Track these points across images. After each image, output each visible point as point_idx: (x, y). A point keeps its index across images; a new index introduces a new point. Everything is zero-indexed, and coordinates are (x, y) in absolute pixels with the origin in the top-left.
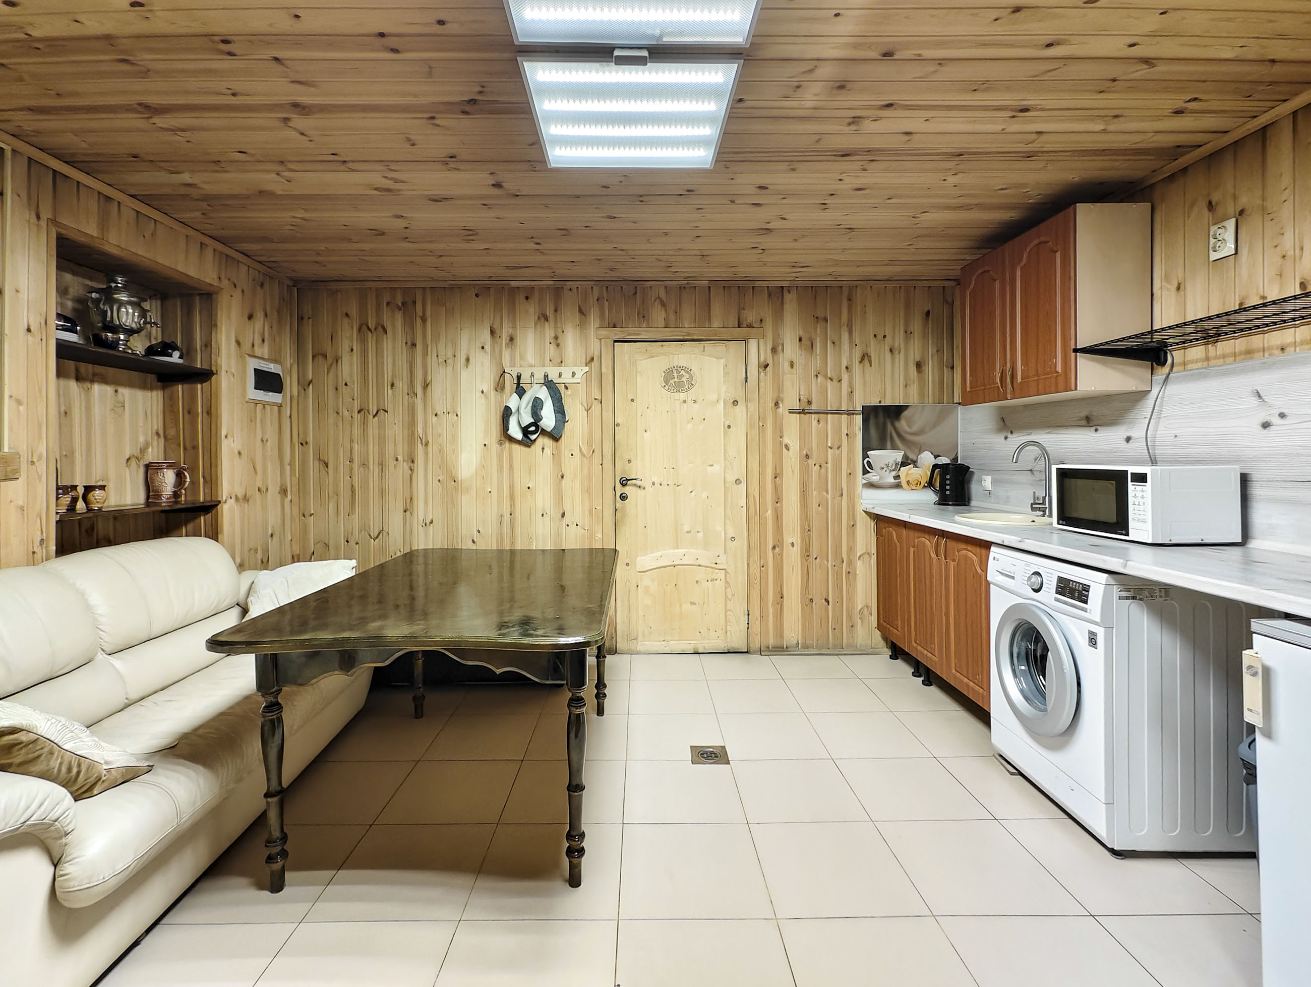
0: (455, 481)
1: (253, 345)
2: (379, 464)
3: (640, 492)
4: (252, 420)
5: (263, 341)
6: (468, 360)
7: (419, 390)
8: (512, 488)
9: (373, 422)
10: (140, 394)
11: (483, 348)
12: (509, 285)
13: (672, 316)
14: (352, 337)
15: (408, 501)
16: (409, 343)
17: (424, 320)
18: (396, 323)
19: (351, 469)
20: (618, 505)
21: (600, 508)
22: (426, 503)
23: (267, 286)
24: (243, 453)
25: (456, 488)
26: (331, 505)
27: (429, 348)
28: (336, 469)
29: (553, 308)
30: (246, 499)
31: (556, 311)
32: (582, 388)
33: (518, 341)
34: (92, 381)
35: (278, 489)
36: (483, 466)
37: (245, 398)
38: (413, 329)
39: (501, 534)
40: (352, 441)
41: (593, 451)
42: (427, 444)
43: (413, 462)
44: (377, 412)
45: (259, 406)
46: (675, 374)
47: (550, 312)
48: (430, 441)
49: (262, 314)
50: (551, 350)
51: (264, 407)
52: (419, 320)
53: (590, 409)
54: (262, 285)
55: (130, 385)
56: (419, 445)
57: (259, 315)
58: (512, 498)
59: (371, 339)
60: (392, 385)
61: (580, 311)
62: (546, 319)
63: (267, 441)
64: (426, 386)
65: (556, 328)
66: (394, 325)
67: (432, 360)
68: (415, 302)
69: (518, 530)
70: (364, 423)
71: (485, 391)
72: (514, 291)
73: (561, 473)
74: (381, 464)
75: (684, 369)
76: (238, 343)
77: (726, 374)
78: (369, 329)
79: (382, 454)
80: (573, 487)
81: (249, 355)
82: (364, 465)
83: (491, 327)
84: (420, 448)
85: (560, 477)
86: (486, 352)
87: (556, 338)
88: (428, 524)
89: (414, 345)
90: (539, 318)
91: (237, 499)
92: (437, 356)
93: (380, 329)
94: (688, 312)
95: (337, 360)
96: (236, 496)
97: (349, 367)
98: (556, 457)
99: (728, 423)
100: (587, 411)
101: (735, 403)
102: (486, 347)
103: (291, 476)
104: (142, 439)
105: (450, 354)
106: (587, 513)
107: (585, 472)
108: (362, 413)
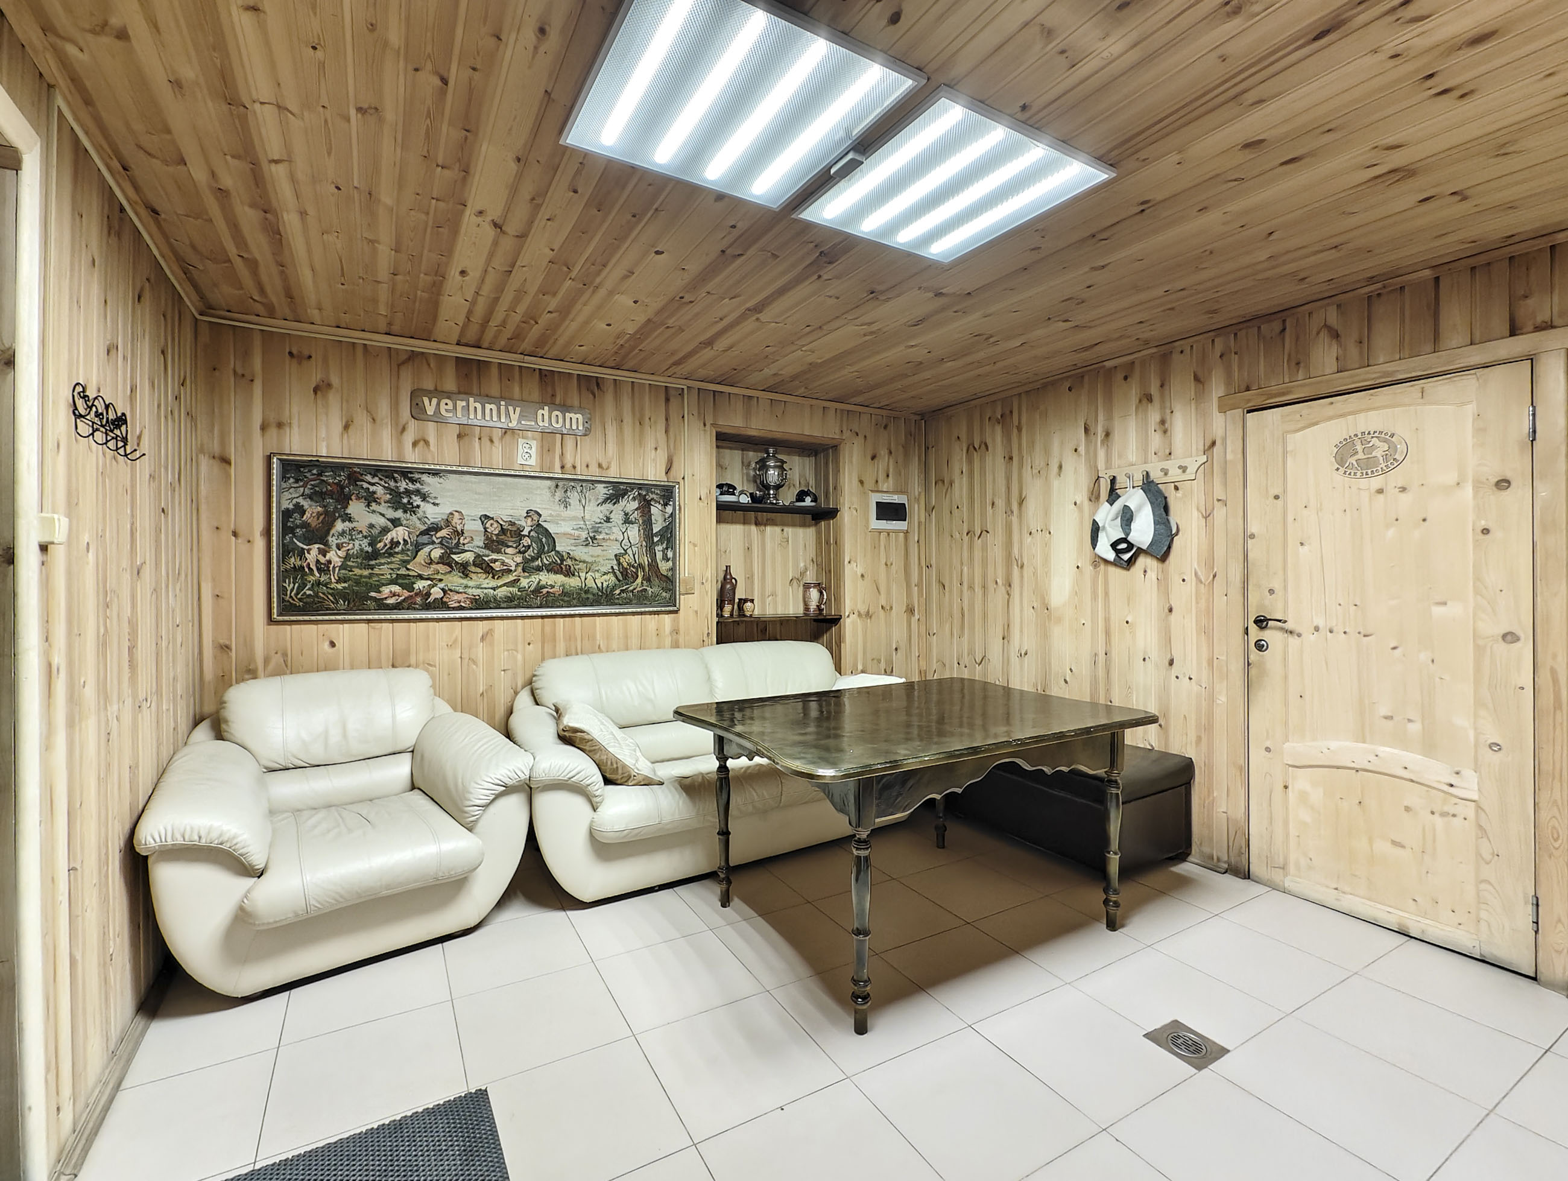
0: (1047, 609)
1: (877, 482)
2: (982, 587)
3: (1293, 641)
4: (875, 547)
5: (888, 476)
6: (1060, 467)
7: (1015, 507)
8: (1107, 620)
9: (978, 543)
10: (800, 531)
11: (1076, 450)
12: (1104, 366)
13: (1353, 351)
14: (962, 459)
15: (1006, 627)
16: (1007, 458)
17: (1019, 429)
18: (996, 438)
19: (962, 591)
20: (1252, 658)
21: (1223, 658)
22: (1021, 631)
23: (891, 427)
24: (866, 576)
25: (1049, 617)
26: (947, 626)
27: (1025, 458)
28: (951, 591)
29: (1158, 384)
30: (868, 615)
31: (1162, 386)
32: (1198, 487)
33: (1116, 436)
34: (765, 525)
35: (904, 609)
36: (1076, 592)
37: (868, 529)
38: (1009, 441)
39: (1095, 676)
40: (962, 564)
41: (1214, 576)
42: (1022, 567)
43: (1010, 586)
44: (981, 532)
45: (883, 535)
46: (1359, 448)
47: (1154, 390)
48: (1025, 563)
49: (887, 452)
50: (1156, 440)
51: (889, 535)
52: (1015, 430)
53: (1209, 515)
54: (885, 427)
55: (793, 525)
56: (1016, 567)
57: (882, 452)
58: (1108, 633)
59: (976, 456)
60: (993, 504)
61: (1197, 379)
62: (1149, 399)
63: (892, 564)
64: (1021, 502)
65: (1163, 408)
66: (994, 440)
67: (1027, 473)
68: (1011, 412)
69: (1115, 675)
70: (971, 542)
71: (1078, 503)
72: (1110, 373)
73: (1168, 605)
74: (984, 587)
75: (1379, 435)
76: (861, 482)
77: (1480, 432)
78: (975, 449)
79: (984, 576)
80: (1185, 624)
81: (871, 491)
82: (971, 588)
83: (1085, 424)
84: (1016, 570)
85: (1167, 610)
86: (1080, 455)
87: (1163, 422)
88: (1023, 655)
89: (1011, 458)
90: (1140, 401)
91: (860, 615)
92: (1032, 467)
93: (983, 446)
94: (1385, 336)
95: (951, 484)
96: (859, 612)
97: (960, 489)
98: (1163, 583)
99: (1483, 524)
100: (1206, 518)
101: (1503, 484)
102: (1079, 449)
103: (918, 597)
104: (802, 565)
105: (1043, 464)
106: (1205, 664)
107: (1203, 603)
108: (969, 534)
